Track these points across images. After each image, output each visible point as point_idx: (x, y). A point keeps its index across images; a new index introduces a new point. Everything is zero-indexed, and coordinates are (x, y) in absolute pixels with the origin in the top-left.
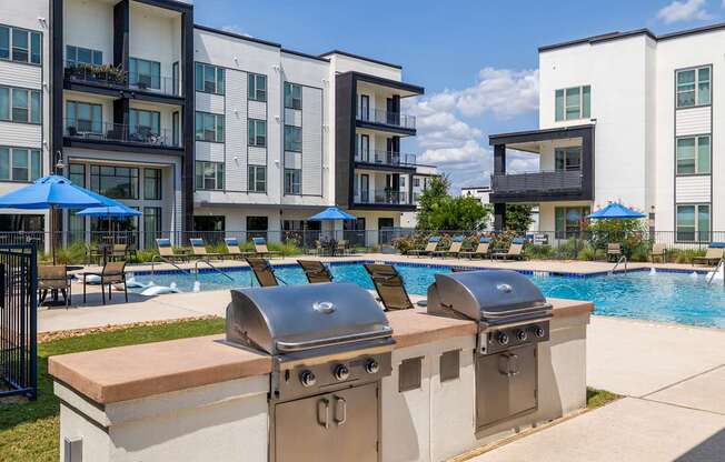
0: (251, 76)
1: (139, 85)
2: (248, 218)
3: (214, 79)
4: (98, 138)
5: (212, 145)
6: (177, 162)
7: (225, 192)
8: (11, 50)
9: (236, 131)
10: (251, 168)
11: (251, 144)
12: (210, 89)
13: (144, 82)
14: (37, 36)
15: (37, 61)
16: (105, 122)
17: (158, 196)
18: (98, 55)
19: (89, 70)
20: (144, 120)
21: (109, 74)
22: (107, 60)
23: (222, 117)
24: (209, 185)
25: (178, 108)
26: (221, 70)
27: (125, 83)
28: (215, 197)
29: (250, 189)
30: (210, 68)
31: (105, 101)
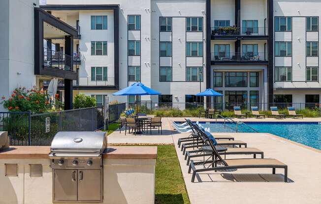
0: (308, 19)
1: (246, 33)
2: (306, 96)
3: (286, 24)
4: (227, 60)
5: (285, 58)
6: (265, 68)
7: (292, 82)
8: (191, 27)
9: (299, 49)
10: (308, 68)
11: (308, 55)
12: (283, 29)
13: (249, 31)
14: (201, 19)
15: (201, 30)
16: (231, 52)
17: (257, 85)
18: (228, 22)
19: (222, 30)
20: (250, 49)
21: (231, 30)
22: (232, 24)
23: (290, 43)
24: (283, 79)
25: (266, 41)
26: (290, 18)
27: (239, 33)
28: (287, 85)
29: (308, 79)
30: (284, 18)
31: (231, 43)
